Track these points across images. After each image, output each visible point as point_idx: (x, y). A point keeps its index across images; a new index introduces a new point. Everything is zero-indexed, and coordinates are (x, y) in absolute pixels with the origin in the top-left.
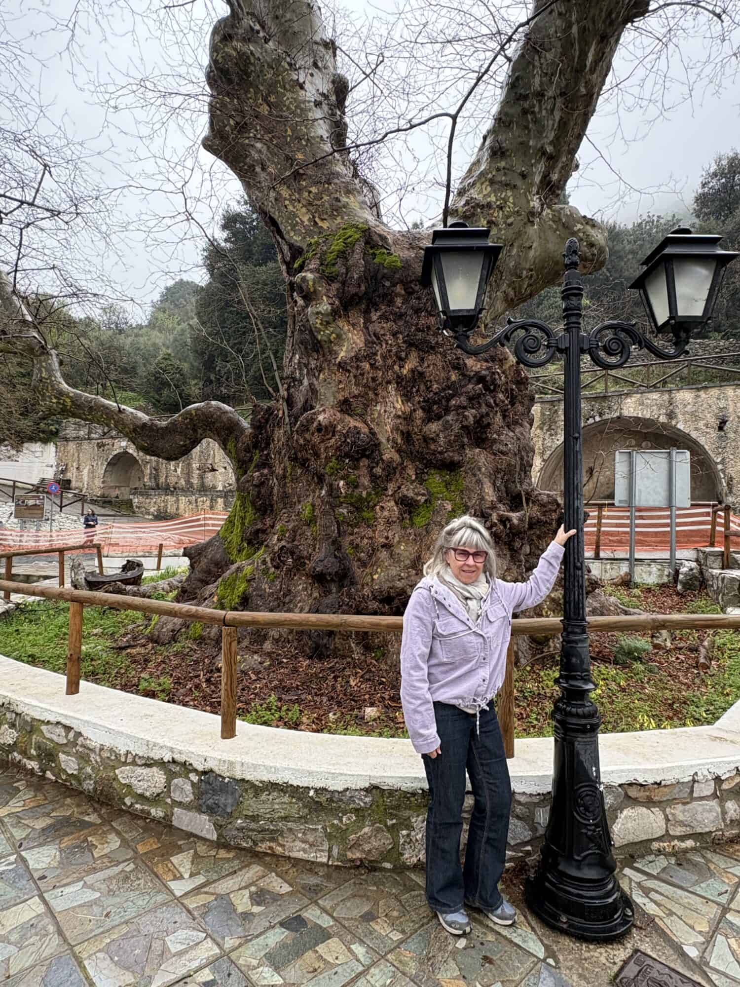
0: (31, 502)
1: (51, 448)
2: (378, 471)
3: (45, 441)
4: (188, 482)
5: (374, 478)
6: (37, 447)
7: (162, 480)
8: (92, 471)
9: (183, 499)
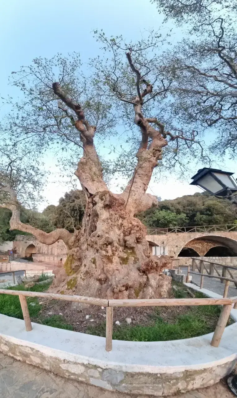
0: (4, 258)
1: (12, 242)
2: (114, 249)
3: (11, 241)
4: (48, 252)
5: (113, 251)
6: (8, 242)
7: (41, 251)
8: (23, 249)
9: (46, 257)
